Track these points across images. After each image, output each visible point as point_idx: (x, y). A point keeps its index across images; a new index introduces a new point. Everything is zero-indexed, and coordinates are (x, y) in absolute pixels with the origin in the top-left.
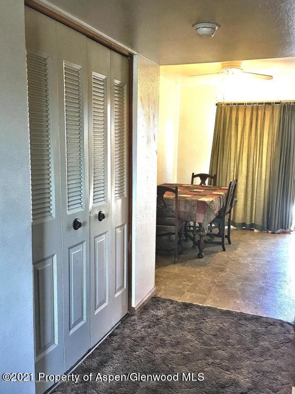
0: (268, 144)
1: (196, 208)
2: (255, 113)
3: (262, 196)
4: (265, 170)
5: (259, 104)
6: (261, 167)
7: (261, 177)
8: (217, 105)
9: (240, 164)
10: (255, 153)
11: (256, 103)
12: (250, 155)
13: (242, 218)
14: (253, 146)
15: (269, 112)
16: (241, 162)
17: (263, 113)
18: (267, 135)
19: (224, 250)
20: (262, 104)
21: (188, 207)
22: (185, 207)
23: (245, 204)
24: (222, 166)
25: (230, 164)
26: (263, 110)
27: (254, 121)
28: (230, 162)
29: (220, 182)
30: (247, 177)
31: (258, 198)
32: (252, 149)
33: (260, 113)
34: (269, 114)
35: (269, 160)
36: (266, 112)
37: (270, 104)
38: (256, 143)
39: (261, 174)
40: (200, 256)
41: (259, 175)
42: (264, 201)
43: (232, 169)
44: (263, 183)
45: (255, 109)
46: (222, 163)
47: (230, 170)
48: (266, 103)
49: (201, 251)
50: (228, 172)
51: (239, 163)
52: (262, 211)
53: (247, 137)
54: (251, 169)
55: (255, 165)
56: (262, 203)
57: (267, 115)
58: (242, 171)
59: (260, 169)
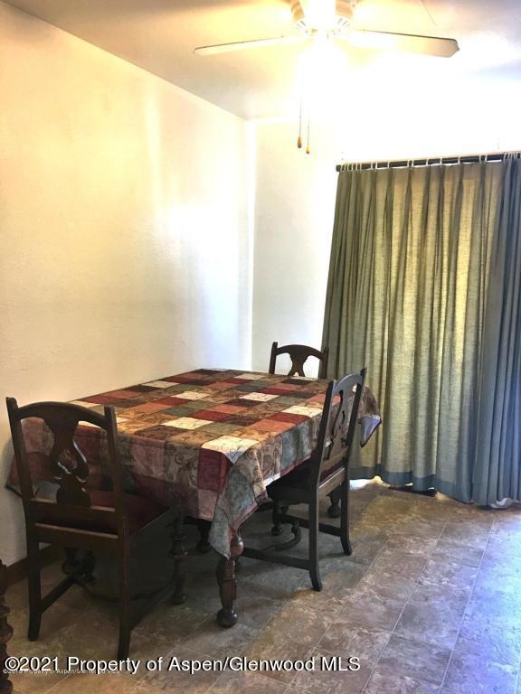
0: (470, 267)
1: (194, 473)
2: (434, 186)
3: (456, 405)
4: (462, 337)
5: (446, 161)
6: (453, 329)
7: (452, 356)
8: (338, 168)
9: (398, 321)
10: (437, 290)
11: (437, 161)
12: (424, 297)
13: (404, 461)
14: (429, 274)
15: (472, 182)
16: (398, 314)
17: (456, 186)
18: (468, 243)
19: (316, 587)
20: (453, 160)
21: (174, 468)
22: (166, 466)
23: (413, 425)
24: (353, 323)
25: (373, 319)
26: (457, 180)
27: (433, 206)
28: (373, 314)
29: (349, 365)
30: (417, 354)
31: (444, 412)
32: (429, 283)
33: (448, 185)
34: (473, 188)
35: (473, 311)
36: (465, 182)
37: (474, 159)
38: (438, 267)
39: (452, 347)
40: (223, 621)
41: (447, 348)
42: (461, 419)
43: (378, 333)
44: (458, 371)
45: (434, 175)
46: (353, 317)
47: (372, 334)
48: (464, 159)
49: (228, 605)
50: (368, 340)
51: (394, 318)
52: (455, 445)
53: (415, 249)
54: (425, 335)
55: (436, 325)
56: (456, 424)
57: (468, 192)
58: (402, 338)
59: (448, 334)
